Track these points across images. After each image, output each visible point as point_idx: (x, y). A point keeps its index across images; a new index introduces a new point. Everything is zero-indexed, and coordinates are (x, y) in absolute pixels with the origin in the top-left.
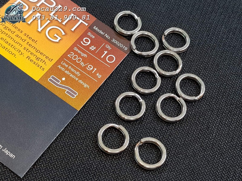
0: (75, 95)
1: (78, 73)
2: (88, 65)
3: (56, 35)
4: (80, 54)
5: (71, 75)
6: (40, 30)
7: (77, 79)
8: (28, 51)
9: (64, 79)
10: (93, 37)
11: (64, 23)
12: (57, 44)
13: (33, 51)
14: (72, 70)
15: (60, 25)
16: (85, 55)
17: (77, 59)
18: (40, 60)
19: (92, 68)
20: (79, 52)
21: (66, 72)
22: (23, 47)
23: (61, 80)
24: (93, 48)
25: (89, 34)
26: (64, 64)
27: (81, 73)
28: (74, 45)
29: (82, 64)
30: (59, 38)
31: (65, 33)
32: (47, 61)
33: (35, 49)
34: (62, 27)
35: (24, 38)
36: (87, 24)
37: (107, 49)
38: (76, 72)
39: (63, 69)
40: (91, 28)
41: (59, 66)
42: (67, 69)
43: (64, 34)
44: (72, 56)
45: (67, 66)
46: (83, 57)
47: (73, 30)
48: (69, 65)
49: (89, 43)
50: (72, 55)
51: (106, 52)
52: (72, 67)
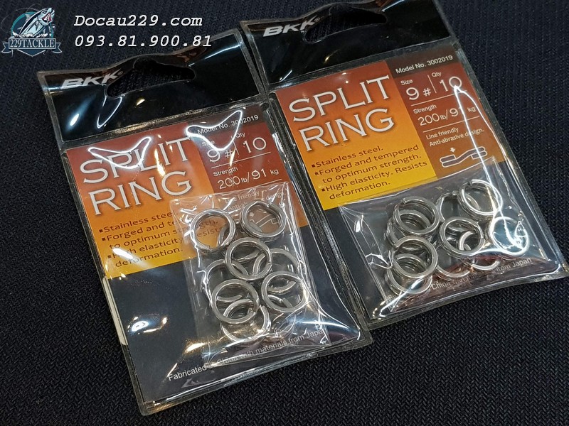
0: (484, 151)
1: (454, 130)
2: (449, 111)
3: (382, 121)
4: (428, 111)
5: (452, 139)
6: (363, 134)
7: (462, 136)
8: (387, 165)
9: (453, 150)
10: (411, 81)
11: (370, 101)
12: (397, 127)
13: (391, 159)
14: (445, 133)
15: (370, 106)
16: (433, 107)
17: (432, 118)
18: (409, 159)
19: (457, 111)
20: (423, 110)
21: (444, 141)
22: (379, 167)
23: (452, 153)
24: (427, 92)
25: (403, 83)
26: (431, 136)
27: (455, 126)
28: (410, 110)
29: (443, 117)
30: (389, 119)
31: (385, 108)
32: (414, 153)
33: (389, 155)
34: (374, 105)
35: (365, 157)
36: (387, 77)
37: (439, 79)
38: (451, 132)
39: (438, 142)
40: (395, 76)
41: (431, 144)
42: (441, 138)
43: (385, 111)
44: (425, 122)
45: (435, 135)
46: (434, 111)
47: (386, 97)
48: (436, 132)
49: (417, 91)
50: (423, 121)
51: (442, 82)
52: (441, 130)
